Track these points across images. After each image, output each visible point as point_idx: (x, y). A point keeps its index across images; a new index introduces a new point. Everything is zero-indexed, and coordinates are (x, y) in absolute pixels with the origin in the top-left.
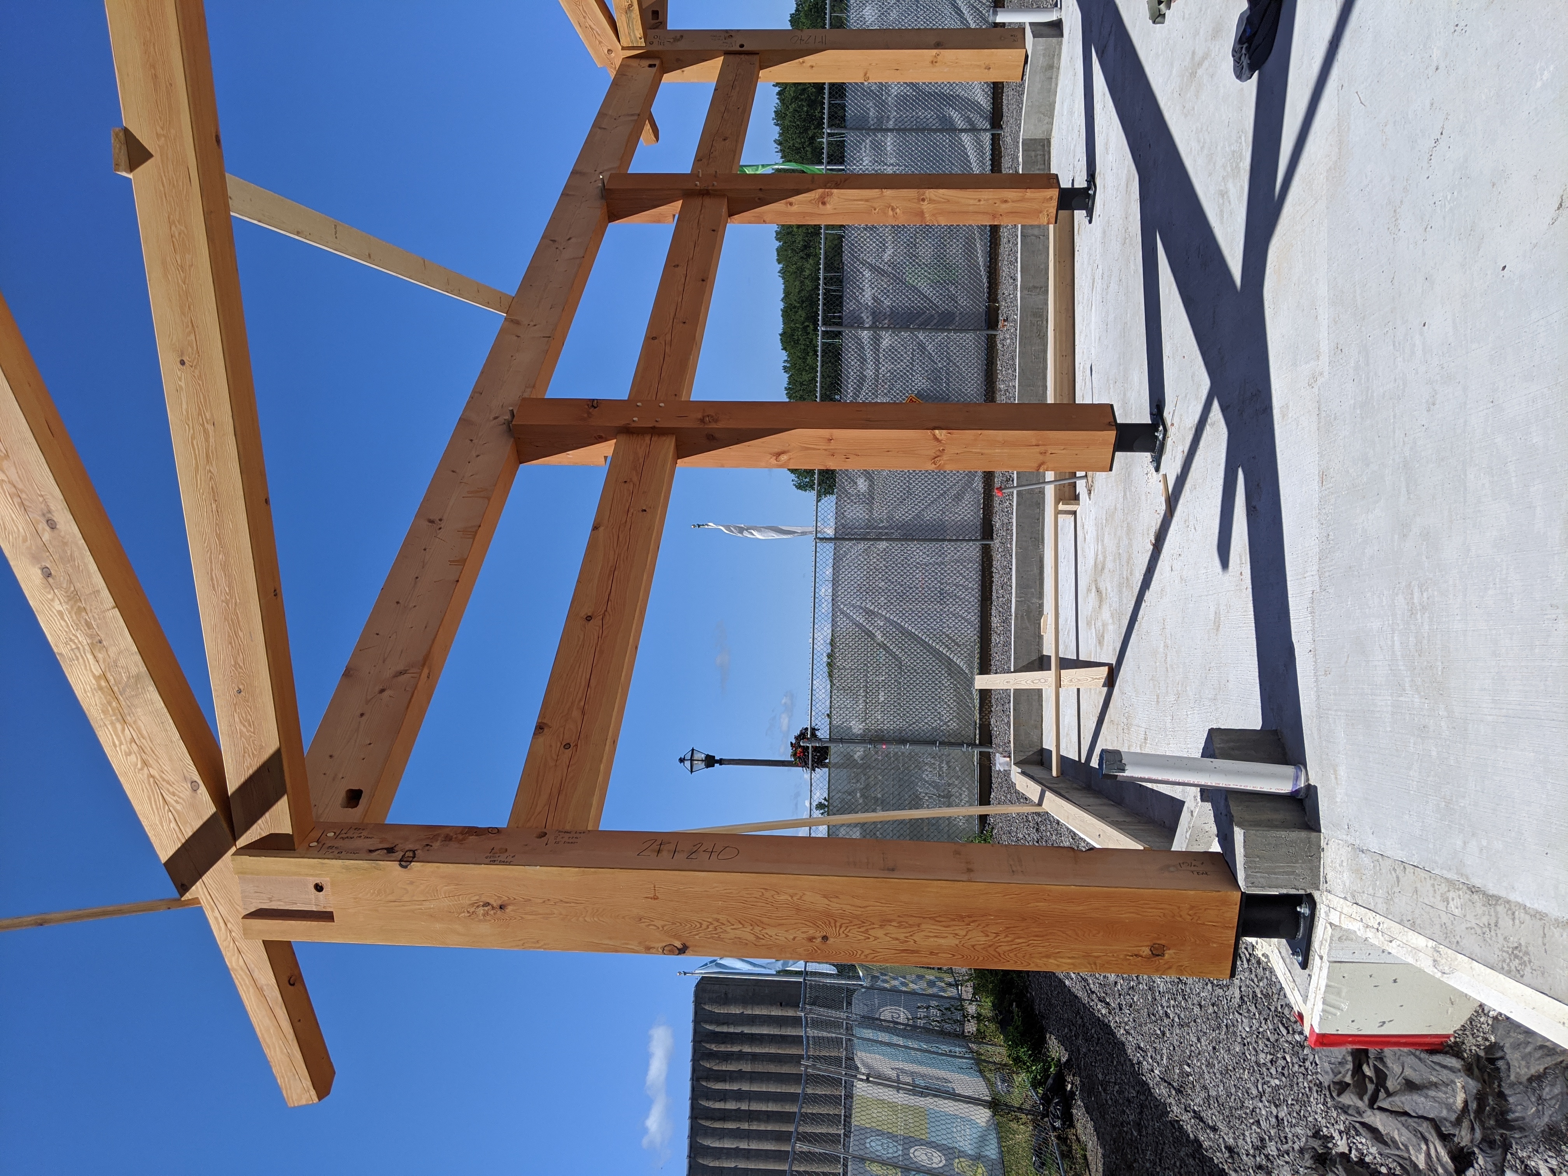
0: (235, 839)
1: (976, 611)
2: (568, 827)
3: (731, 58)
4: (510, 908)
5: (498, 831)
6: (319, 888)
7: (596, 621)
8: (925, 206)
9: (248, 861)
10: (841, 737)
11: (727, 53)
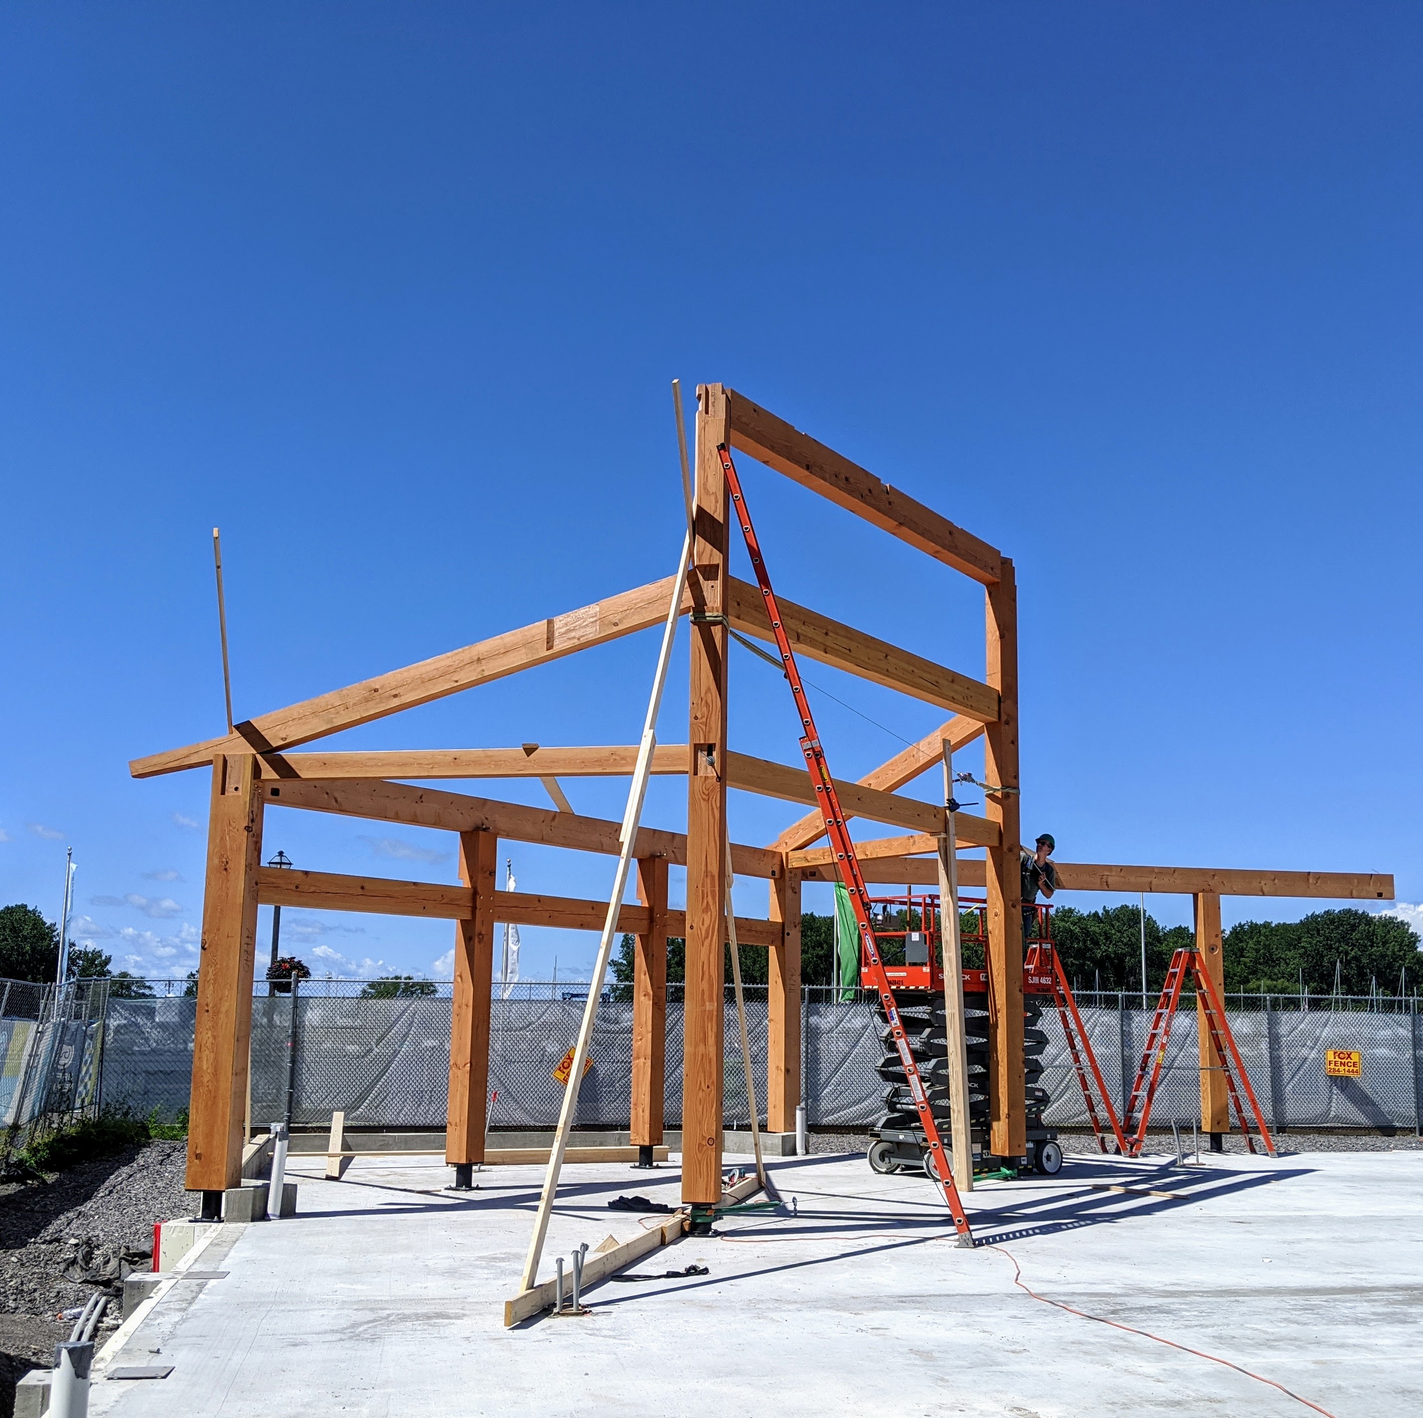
0: (260, 753)
1: (406, 1122)
2: (259, 893)
3: (780, 927)
4: (225, 872)
5: (259, 864)
6: (236, 789)
7: (360, 892)
8: (642, 1060)
9: (250, 761)
10: (299, 1005)
11: (783, 924)
